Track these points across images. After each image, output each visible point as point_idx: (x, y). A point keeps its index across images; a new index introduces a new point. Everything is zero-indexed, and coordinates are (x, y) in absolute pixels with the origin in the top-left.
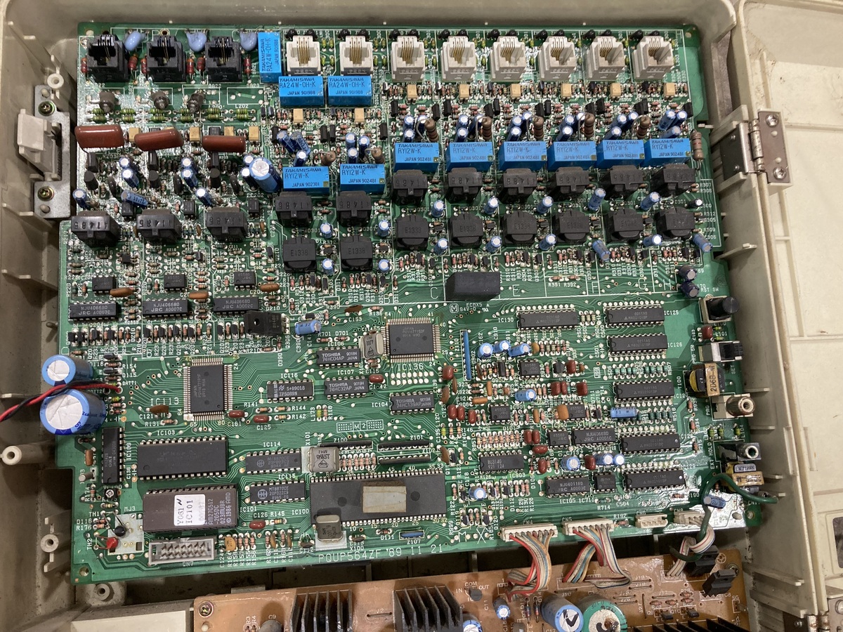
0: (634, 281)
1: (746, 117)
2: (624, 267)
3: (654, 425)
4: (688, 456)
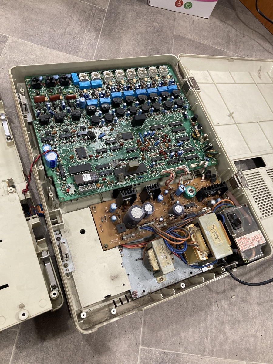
0: (174, 117)
1: (187, 78)
2: (170, 115)
3: (188, 147)
4: (197, 152)
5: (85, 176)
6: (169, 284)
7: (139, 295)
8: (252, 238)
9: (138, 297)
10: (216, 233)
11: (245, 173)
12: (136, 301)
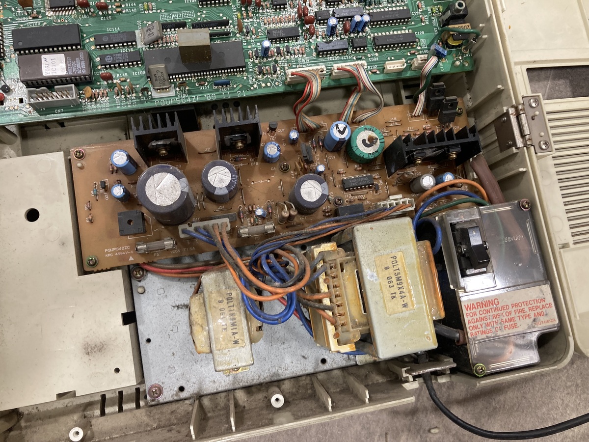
3: (392, 7)
4: (419, 25)
5: (50, 61)
6: (254, 382)
7: (166, 396)
8: (516, 305)
9: (161, 399)
10: (398, 279)
11: (549, 105)
12: (154, 410)
